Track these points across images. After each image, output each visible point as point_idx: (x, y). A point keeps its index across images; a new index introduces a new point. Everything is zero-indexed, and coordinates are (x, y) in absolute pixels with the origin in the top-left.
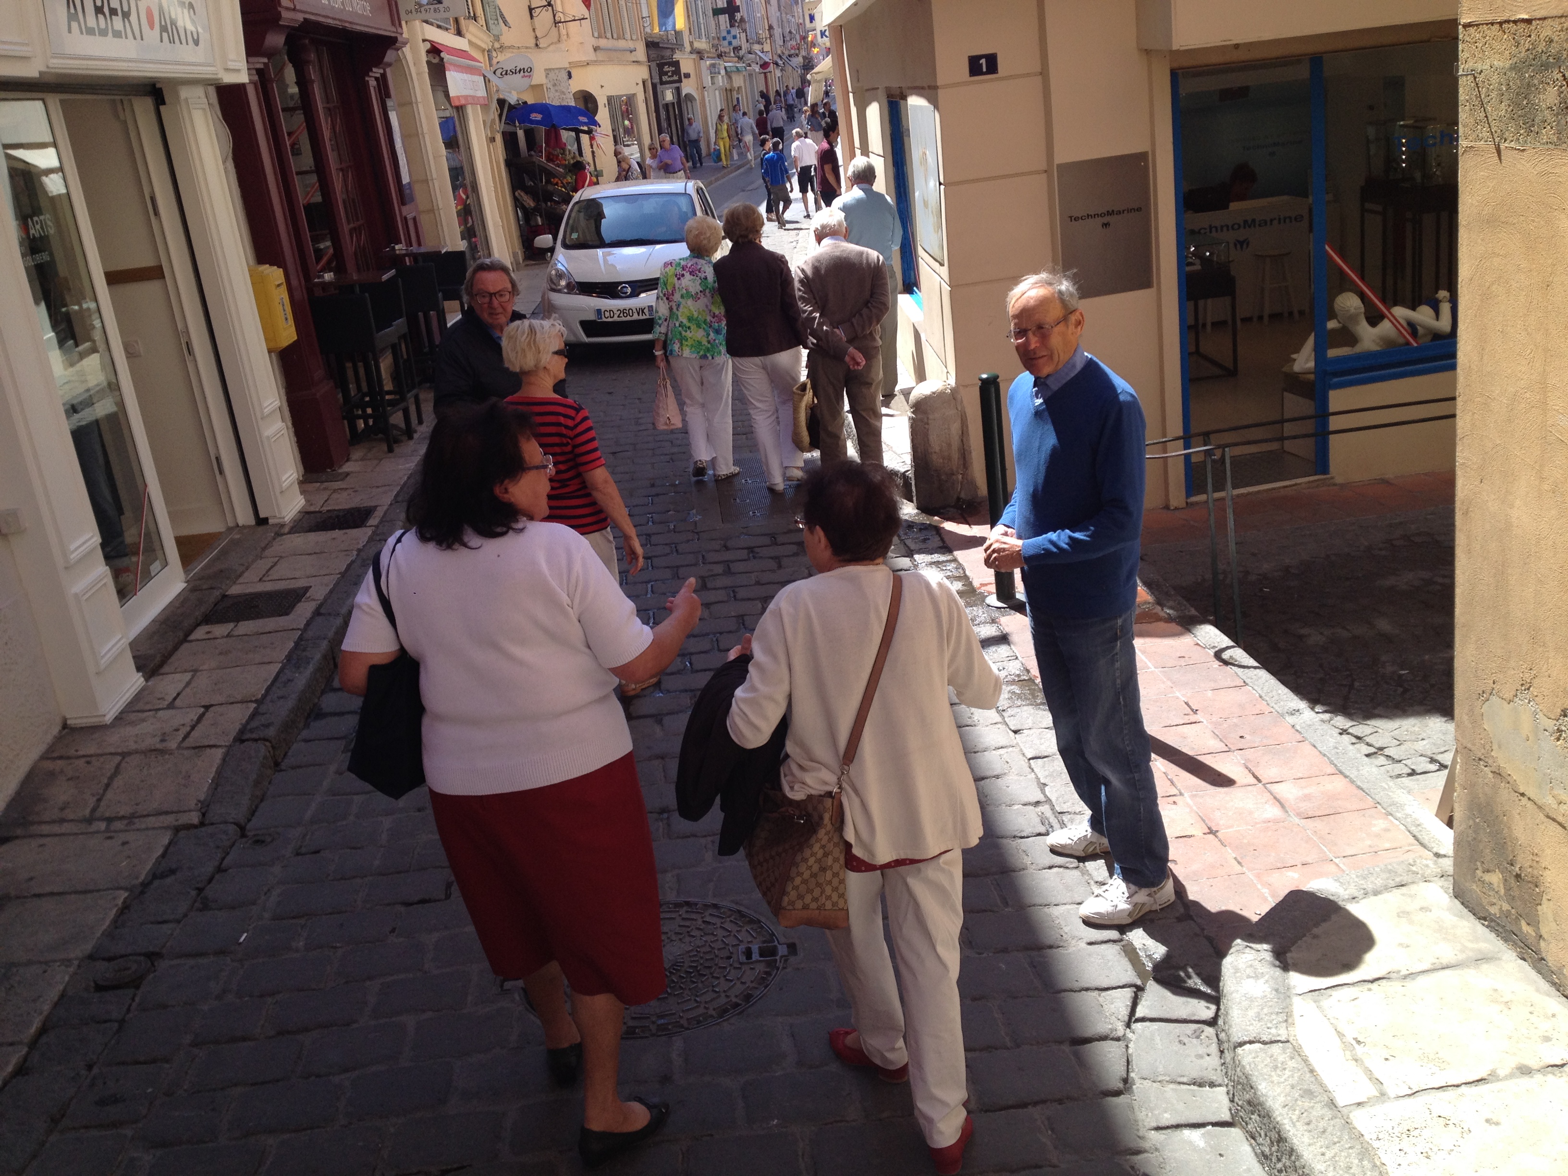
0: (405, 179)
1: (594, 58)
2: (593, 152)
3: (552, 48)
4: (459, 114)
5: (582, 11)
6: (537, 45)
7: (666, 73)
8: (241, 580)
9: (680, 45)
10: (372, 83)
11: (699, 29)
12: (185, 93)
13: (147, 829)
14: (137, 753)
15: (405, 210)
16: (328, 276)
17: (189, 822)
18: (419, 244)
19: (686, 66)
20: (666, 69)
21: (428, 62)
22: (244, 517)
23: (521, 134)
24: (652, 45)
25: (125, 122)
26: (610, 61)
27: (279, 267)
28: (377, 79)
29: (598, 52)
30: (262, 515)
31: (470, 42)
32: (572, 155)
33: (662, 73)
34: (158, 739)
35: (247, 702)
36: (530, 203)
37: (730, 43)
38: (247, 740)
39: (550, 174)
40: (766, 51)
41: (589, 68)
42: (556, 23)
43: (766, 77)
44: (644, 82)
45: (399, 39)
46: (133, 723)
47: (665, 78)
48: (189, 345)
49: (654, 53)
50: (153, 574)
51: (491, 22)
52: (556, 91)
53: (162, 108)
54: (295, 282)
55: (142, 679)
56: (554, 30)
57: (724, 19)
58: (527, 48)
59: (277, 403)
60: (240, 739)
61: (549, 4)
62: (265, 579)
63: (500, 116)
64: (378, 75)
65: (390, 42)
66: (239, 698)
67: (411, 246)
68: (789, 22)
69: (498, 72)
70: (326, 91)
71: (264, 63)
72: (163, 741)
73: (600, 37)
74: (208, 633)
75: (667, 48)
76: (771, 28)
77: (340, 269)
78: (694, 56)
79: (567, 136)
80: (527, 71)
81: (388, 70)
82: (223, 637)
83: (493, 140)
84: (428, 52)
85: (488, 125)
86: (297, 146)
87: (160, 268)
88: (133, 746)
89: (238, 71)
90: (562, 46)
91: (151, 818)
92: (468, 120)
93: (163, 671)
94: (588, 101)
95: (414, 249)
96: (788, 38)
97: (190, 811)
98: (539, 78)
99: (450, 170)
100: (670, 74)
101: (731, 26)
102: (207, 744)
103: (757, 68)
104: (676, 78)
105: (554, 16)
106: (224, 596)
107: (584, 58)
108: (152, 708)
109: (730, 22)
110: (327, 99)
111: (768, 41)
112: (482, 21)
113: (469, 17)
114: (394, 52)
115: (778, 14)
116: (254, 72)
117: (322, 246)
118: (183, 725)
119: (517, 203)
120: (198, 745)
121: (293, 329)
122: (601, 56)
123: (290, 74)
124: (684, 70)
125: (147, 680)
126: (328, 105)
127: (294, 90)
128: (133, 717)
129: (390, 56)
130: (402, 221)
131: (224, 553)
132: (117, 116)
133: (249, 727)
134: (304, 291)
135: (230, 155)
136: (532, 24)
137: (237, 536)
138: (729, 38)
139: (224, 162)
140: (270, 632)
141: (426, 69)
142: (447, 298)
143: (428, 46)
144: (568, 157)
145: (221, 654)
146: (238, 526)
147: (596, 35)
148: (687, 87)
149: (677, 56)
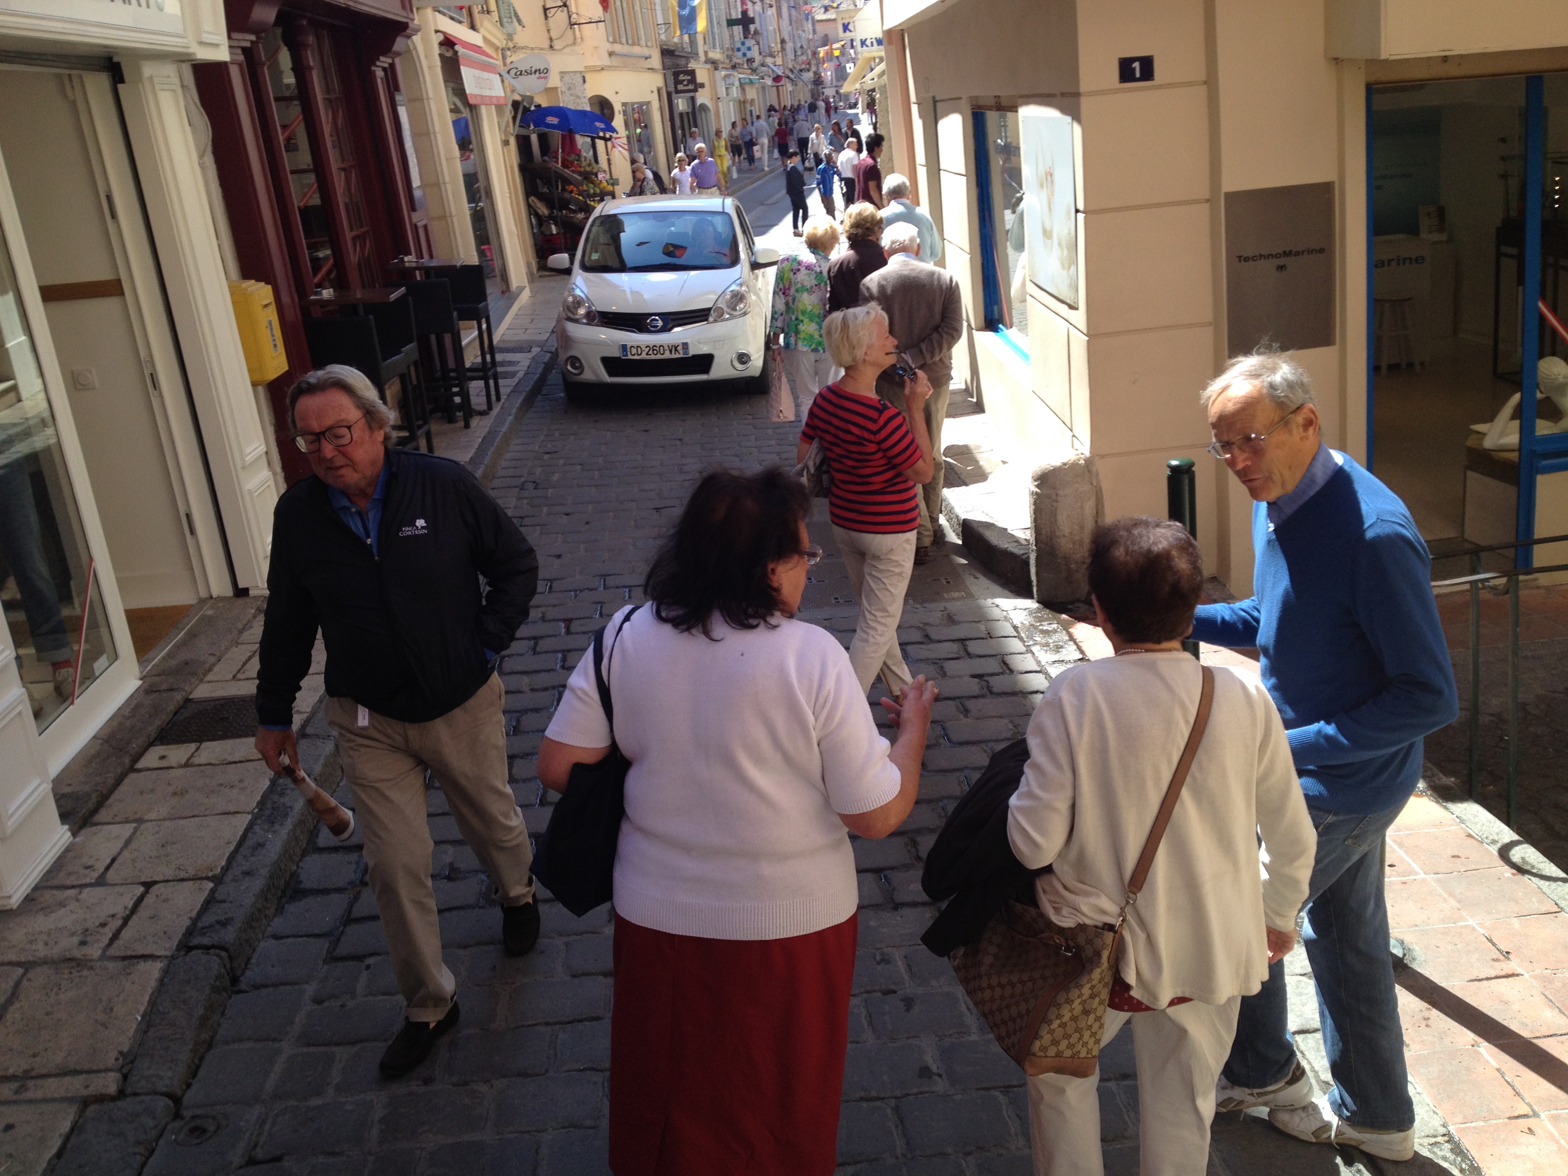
0: (416, 182)
1: (609, 63)
2: (609, 160)
3: (567, 50)
4: (472, 115)
5: (597, 12)
6: (551, 47)
7: (681, 82)
8: (210, 677)
9: (694, 54)
10: (380, 74)
11: (714, 38)
12: (148, 70)
13: (45, 1101)
14: (45, 963)
15: (415, 216)
16: (327, 294)
17: (103, 1091)
18: (431, 256)
19: (702, 76)
20: (681, 77)
21: (441, 55)
22: (220, 586)
23: (534, 138)
24: (667, 53)
25: (74, 103)
26: (624, 67)
27: (266, 283)
28: (384, 69)
29: (613, 57)
30: (241, 585)
31: (485, 39)
32: (588, 162)
33: (677, 82)
34: (75, 940)
35: (201, 879)
36: (544, 210)
37: (744, 55)
38: (196, 947)
39: (566, 181)
40: (776, 65)
41: (604, 73)
42: (572, 25)
43: (778, 91)
44: (659, 90)
45: (411, 25)
46: (46, 910)
47: (680, 87)
48: (153, 377)
49: (668, 61)
50: (97, 674)
51: (505, 20)
52: (571, 95)
53: (120, 87)
54: (286, 299)
55: (69, 834)
56: (569, 31)
57: (738, 30)
58: (541, 49)
59: (263, 448)
60: (185, 947)
61: (565, 5)
62: (240, 676)
63: (514, 118)
64: (386, 65)
65: (400, 28)
66: (192, 872)
67: (422, 258)
68: (800, 37)
69: (513, 72)
70: (326, 78)
71: (252, 42)
72: (83, 943)
73: (615, 42)
74: (163, 758)
75: (683, 57)
76: (783, 41)
77: (340, 283)
78: (708, 66)
79: (582, 141)
80: (542, 73)
81: (397, 61)
82: (181, 766)
83: (506, 143)
84: (441, 44)
85: (503, 128)
86: (293, 141)
87: (119, 281)
88: (41, 951)
89: (217, 45)
90: (577, 48)
91: (51, 1080)
92: (482, 120)
93: (98, 818)
94: (603, 106)
95: (426, 261)
96: (799, 53)
97: (107, 1070)
98: (554, 80)
99: (465, 175)
100: (685, 83)
101: (745, 37)
102: (141, 953)
103: (769, 82)
104: (691, 87)
105: (570, 17)
106: (188, 701)
107: (599, 63)
108: (75, 883)
109: (744, 33)
110: (328, 89)
111: (780, 54)
112: (495, 16)
113: (483, 12)
114: (404, 39)
115: (790, 28)
116: (239, 51)
117: (321, 255)
118: (113, 916)
119: (531, 210)
120: (129, 953)
121: (283, 357)
122: (615, 61)
123: (285, 58)
124: (699, 80)
125: (74, 834)
126: (328, 96)
127: (290, 79)
128: (49, 897)
129: (399, 44)
130: (412, 229)
131: (193, 635)
132: (65, 96)
133: (200, 925)
134: (298, 311)
135: (210, 148)
136: (547, 25)
137: (210, 612)
138: (743, 49)
139: (201, 156)
140: (241, 762)
141: (438, 63)
142: (462, 317)
143: (441, 37)
144: (584, 164)
145: (175, 794)
146: (211, 597)
147: (611, 39)
148: (702, 97)
149: (692, 65)
